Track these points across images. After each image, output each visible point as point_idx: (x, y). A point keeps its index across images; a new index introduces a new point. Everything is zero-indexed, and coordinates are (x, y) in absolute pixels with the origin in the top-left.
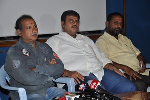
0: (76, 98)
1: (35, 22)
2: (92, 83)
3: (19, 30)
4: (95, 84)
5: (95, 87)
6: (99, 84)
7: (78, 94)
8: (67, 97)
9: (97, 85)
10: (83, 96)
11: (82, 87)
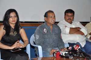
0: (65, 53)
1: (54, 15)
2: (76, 47)
3: (46, 18)
4: (77, 47)
5: (77, 48)
6: (79, 47)
7: (67, 51)
8: (61, 52)
9: (78, 48)
10: (70, 53)
11: (70, 48)
